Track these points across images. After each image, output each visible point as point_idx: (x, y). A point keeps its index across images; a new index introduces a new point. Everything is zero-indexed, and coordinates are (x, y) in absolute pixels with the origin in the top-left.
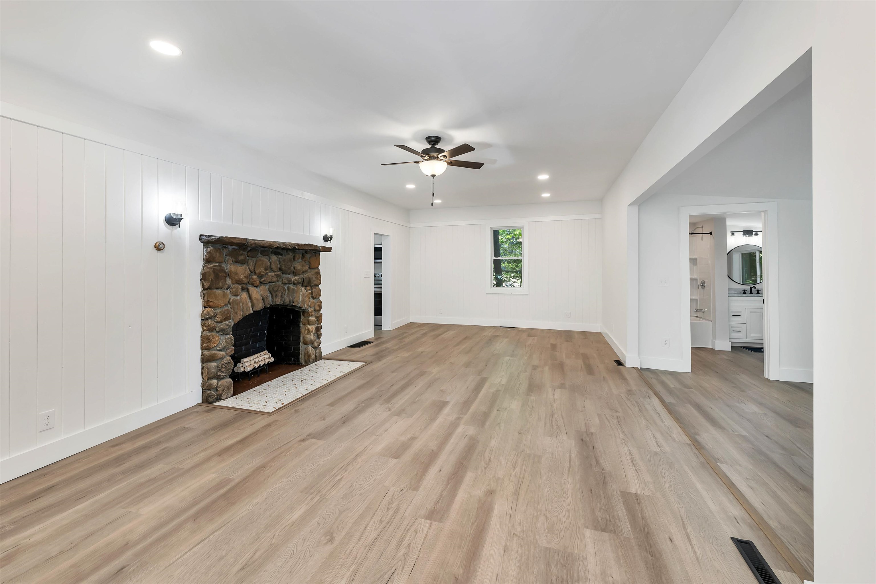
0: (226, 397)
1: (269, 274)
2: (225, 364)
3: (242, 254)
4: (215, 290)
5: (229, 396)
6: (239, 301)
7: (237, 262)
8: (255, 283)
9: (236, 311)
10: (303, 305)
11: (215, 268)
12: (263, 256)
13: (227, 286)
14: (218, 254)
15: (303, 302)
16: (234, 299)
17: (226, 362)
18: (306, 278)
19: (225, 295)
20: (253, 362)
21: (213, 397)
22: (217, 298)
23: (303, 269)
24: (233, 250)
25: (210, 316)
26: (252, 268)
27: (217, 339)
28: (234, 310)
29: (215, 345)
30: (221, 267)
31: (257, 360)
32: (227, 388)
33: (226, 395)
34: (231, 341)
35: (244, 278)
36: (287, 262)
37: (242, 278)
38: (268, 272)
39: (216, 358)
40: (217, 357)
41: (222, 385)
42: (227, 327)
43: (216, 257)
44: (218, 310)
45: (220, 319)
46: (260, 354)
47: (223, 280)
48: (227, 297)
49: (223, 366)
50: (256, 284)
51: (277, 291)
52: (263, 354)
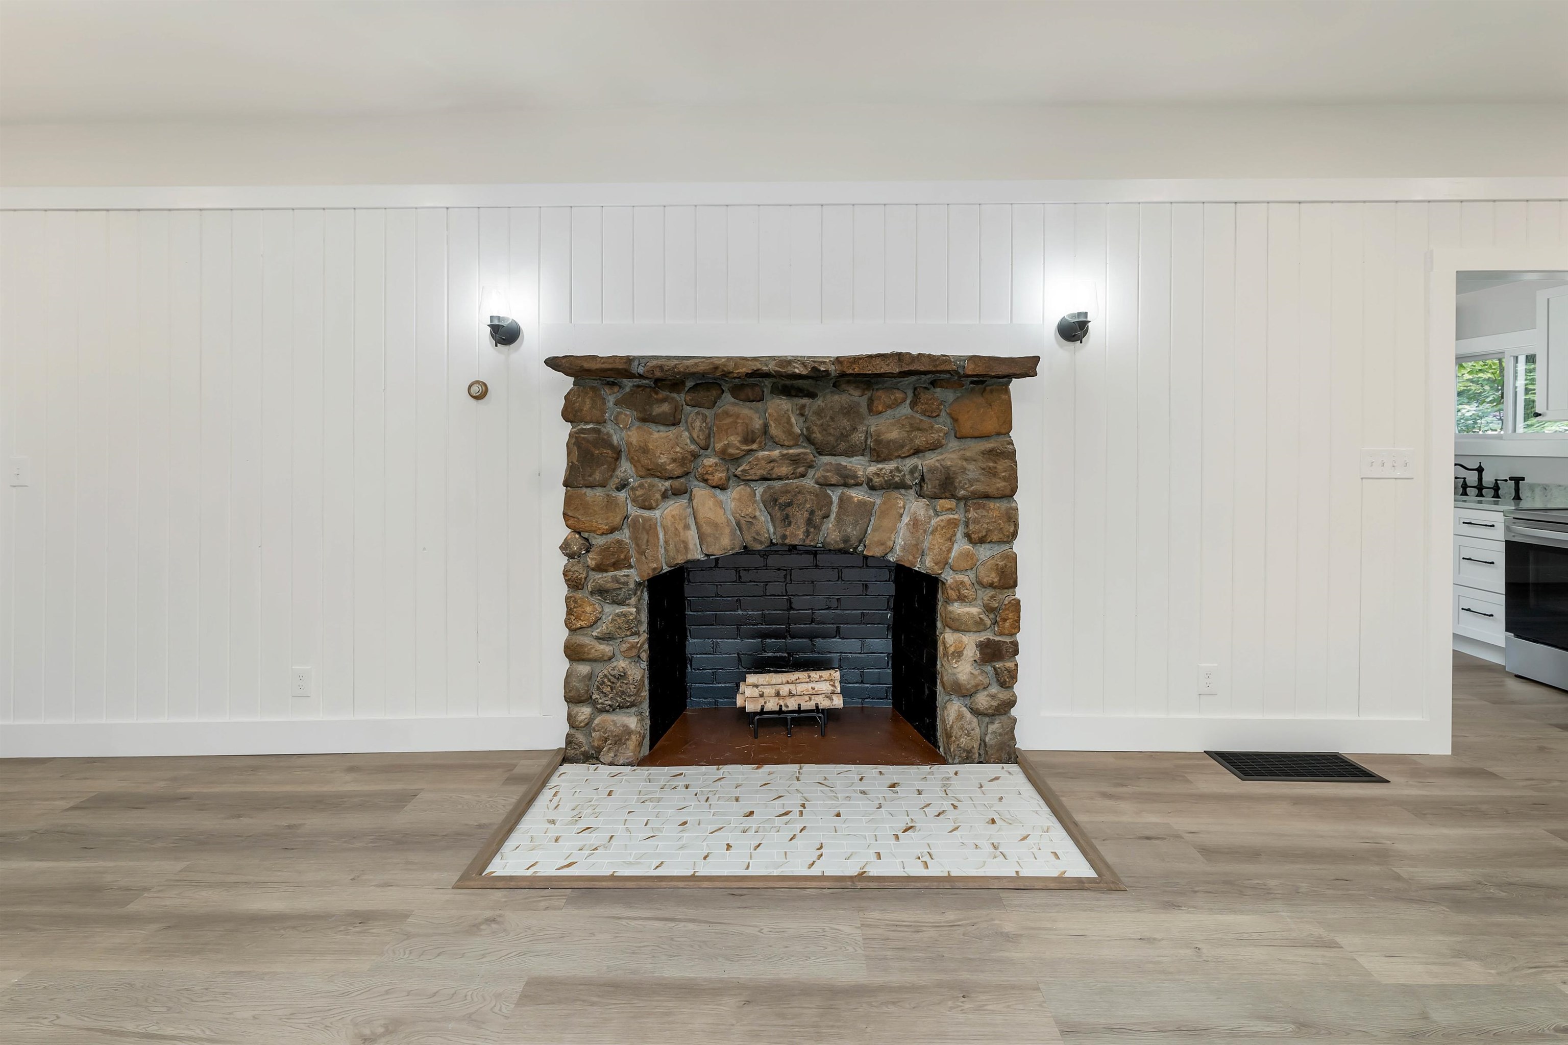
0: (611, 759)
1: (761, 454)
2: (610, 677)
3: (664, 400)
4: (584, 490)
5: (621, 762)
6: (652, 523)
7: (647, 419)
8: (710, 477)
9: (644, 547)
10: (911, 558)
11: (582, 435)
12: (741, 403)
13: (617, 481)
14: (588, 401)
15: (917, 549)
16: (637, 517)
17: (613, 673)
18: (932, 470)
19: (611, 504)
20: (769, 691)
21: (576, 747)
22: (589, 509)
23: (912, 440)
24: (635, 388)
25: (568, 551)
26: (698, 437)
27: (589, 609)
28: (637, 545)
29: (581, 623)
30: (599, 434)
31: (784, 690)
32: (617, 738)
33: (612, 755)
34: (627, 622)
35: (670, 464)
36: (832, 419)
37: (665, 462)
38: (754, 446)
39: (586, 656)
40: (588, 654)
41: (600, 726)
42: (617, 586)
43: (582, 410)
44: (598, 540)
45: (593, 563)
46: (809, 677)
47: (605, 466)
48: (617, 510)
49: (606, 680)
50: (713, 480)
51: (789, 504)
52: (821, 677)
